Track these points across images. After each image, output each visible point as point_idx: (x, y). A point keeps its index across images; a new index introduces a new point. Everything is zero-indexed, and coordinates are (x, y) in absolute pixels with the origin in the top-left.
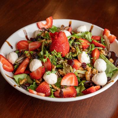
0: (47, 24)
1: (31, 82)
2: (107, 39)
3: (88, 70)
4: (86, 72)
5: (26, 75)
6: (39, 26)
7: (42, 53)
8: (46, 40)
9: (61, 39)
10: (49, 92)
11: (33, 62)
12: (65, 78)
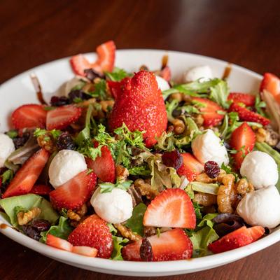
0: (98, 63)
1: (53, 217)
2: (274, 101)
3: (224, 182)
4: (217, 189)
5: (39, 198)
6: (77, 69)
7: (85, 133)
8: (98, 101)
9: (144, 92)
10: (109, 245)
11: (59, 158)
12: (158, 204)
